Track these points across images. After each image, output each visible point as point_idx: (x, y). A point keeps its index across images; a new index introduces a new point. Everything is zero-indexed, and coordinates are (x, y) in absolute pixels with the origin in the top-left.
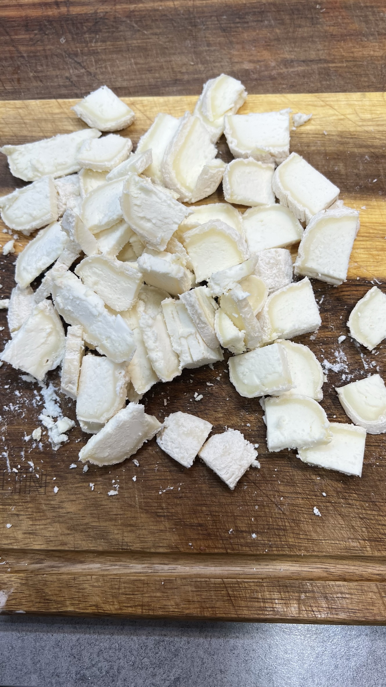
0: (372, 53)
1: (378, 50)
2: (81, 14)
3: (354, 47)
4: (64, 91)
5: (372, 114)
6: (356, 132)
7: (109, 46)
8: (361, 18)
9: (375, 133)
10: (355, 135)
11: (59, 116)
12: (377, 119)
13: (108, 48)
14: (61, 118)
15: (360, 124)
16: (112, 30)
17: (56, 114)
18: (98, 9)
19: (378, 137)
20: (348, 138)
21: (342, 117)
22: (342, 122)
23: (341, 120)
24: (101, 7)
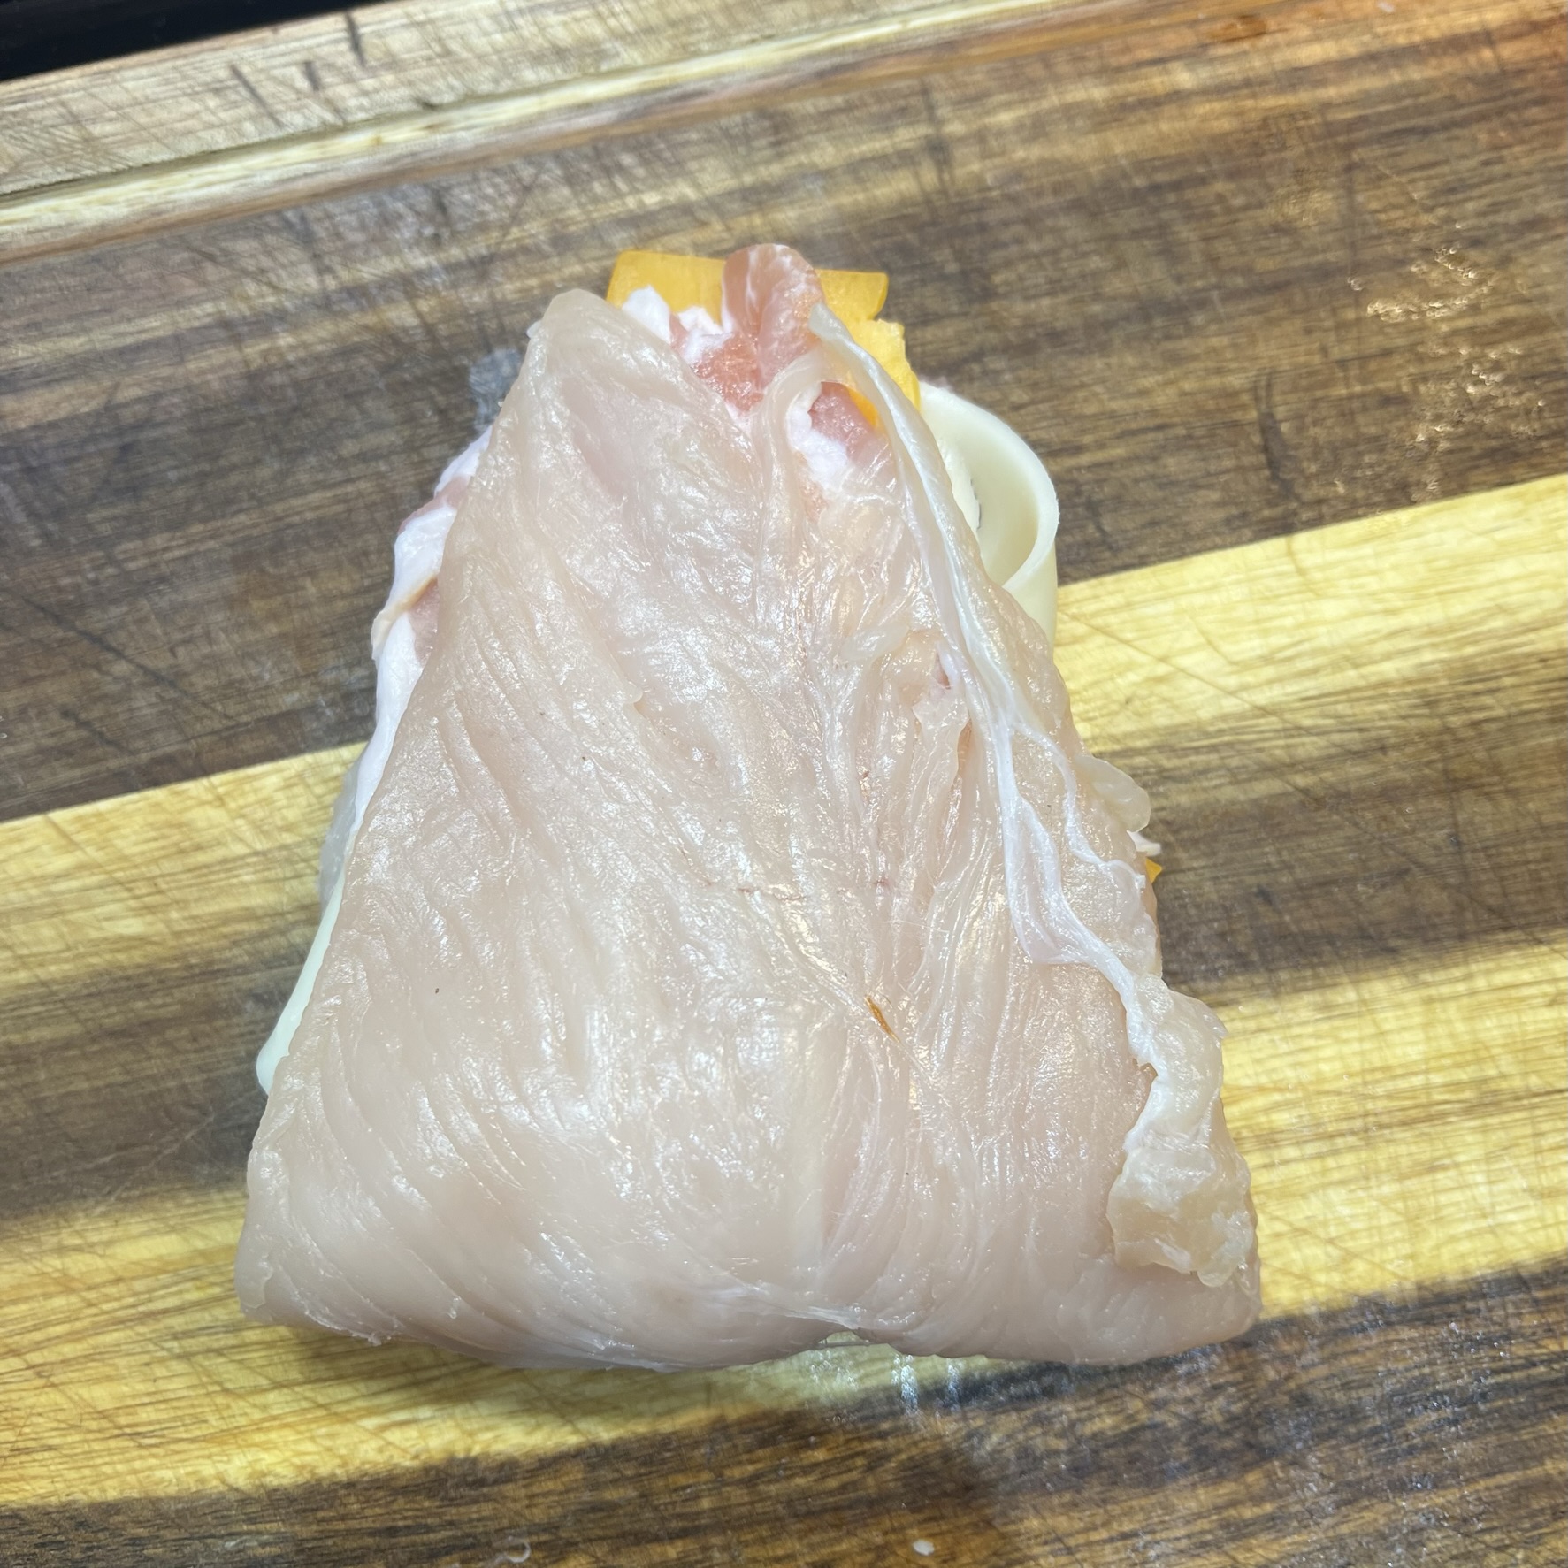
0: (1215, 382)
1: (1233, 365)
2: (53, 425)
3: (1144, 367)
4: (67, 775)
5: (1265, 633)
6: (1225, 718)
7: (202, 540)
8: (1147, 242)
9: (1293, 710)
10: (1221, 732)
11: (74, 884)
12: (1289, 653)
13: (198, 553)
14: (86, 889)
15: (1233, 682)
16: (196, 469)
17: (58, 877)
18: (116, 386)
19: (1307, 722)
20: (1197, 750)
21: (1162, 669)
22: (1164, 689)
23: (1160, 680)
24: (128, 380)
